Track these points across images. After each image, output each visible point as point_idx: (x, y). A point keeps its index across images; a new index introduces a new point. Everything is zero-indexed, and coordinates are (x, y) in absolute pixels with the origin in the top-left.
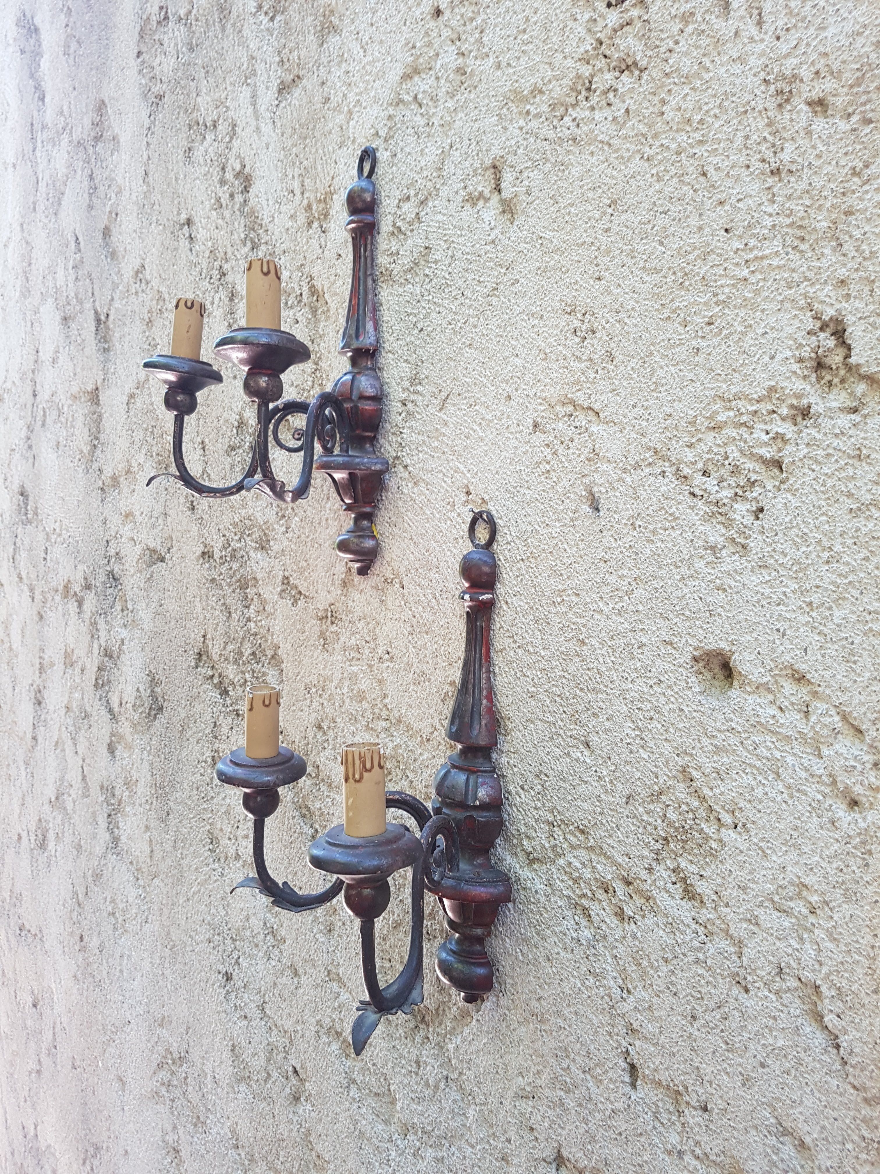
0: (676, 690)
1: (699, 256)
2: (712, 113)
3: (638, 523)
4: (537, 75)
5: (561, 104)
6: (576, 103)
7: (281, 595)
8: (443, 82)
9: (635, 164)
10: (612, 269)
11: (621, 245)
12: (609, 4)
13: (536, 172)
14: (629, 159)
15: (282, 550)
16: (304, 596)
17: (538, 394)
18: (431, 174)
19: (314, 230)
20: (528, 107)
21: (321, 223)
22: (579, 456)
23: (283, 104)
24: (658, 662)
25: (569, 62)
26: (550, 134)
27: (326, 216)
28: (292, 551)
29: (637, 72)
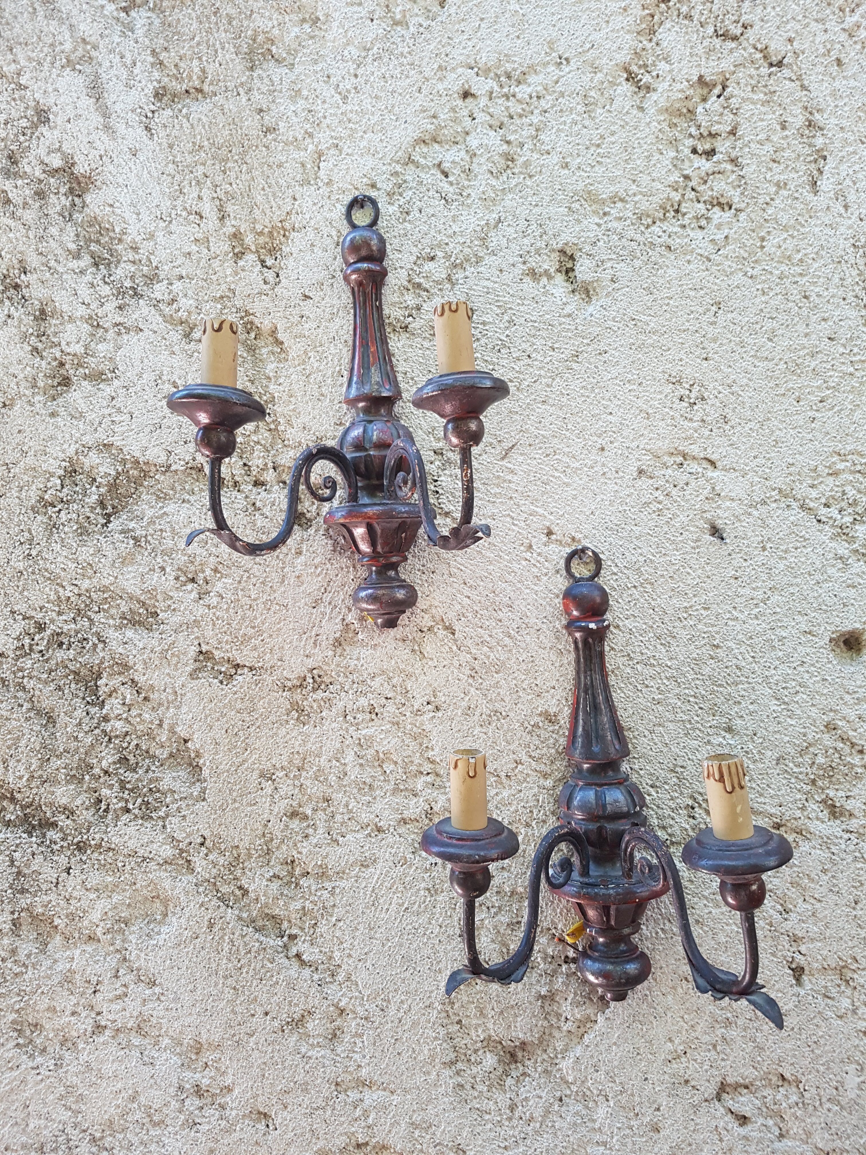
0: (819, 666)
1: (808, 354)
2: (811, 256)
3: (768, 545)
4: (618, 185)
5: (648, 216)
6: (664, 219)
7: (193, 675)
8: (483, 160)
9: (738, 278)
10: (721, 353)
11: (729, 336)
12: (694, 151)
13: (622, 264)
14: (732, 273)
15: (195, 621)
16: (251, 669)
17: (642, 447)
18: (471, 242)
19: (250, 263)
20: (607, 209)
21: (262, 257)
22: (697, 496)
23: (168, 112)
24: (800, 648)
25: (657, 185)
26: (638, 237)
27: (272, 251)
28: (218, 619)
29: (733, 211)
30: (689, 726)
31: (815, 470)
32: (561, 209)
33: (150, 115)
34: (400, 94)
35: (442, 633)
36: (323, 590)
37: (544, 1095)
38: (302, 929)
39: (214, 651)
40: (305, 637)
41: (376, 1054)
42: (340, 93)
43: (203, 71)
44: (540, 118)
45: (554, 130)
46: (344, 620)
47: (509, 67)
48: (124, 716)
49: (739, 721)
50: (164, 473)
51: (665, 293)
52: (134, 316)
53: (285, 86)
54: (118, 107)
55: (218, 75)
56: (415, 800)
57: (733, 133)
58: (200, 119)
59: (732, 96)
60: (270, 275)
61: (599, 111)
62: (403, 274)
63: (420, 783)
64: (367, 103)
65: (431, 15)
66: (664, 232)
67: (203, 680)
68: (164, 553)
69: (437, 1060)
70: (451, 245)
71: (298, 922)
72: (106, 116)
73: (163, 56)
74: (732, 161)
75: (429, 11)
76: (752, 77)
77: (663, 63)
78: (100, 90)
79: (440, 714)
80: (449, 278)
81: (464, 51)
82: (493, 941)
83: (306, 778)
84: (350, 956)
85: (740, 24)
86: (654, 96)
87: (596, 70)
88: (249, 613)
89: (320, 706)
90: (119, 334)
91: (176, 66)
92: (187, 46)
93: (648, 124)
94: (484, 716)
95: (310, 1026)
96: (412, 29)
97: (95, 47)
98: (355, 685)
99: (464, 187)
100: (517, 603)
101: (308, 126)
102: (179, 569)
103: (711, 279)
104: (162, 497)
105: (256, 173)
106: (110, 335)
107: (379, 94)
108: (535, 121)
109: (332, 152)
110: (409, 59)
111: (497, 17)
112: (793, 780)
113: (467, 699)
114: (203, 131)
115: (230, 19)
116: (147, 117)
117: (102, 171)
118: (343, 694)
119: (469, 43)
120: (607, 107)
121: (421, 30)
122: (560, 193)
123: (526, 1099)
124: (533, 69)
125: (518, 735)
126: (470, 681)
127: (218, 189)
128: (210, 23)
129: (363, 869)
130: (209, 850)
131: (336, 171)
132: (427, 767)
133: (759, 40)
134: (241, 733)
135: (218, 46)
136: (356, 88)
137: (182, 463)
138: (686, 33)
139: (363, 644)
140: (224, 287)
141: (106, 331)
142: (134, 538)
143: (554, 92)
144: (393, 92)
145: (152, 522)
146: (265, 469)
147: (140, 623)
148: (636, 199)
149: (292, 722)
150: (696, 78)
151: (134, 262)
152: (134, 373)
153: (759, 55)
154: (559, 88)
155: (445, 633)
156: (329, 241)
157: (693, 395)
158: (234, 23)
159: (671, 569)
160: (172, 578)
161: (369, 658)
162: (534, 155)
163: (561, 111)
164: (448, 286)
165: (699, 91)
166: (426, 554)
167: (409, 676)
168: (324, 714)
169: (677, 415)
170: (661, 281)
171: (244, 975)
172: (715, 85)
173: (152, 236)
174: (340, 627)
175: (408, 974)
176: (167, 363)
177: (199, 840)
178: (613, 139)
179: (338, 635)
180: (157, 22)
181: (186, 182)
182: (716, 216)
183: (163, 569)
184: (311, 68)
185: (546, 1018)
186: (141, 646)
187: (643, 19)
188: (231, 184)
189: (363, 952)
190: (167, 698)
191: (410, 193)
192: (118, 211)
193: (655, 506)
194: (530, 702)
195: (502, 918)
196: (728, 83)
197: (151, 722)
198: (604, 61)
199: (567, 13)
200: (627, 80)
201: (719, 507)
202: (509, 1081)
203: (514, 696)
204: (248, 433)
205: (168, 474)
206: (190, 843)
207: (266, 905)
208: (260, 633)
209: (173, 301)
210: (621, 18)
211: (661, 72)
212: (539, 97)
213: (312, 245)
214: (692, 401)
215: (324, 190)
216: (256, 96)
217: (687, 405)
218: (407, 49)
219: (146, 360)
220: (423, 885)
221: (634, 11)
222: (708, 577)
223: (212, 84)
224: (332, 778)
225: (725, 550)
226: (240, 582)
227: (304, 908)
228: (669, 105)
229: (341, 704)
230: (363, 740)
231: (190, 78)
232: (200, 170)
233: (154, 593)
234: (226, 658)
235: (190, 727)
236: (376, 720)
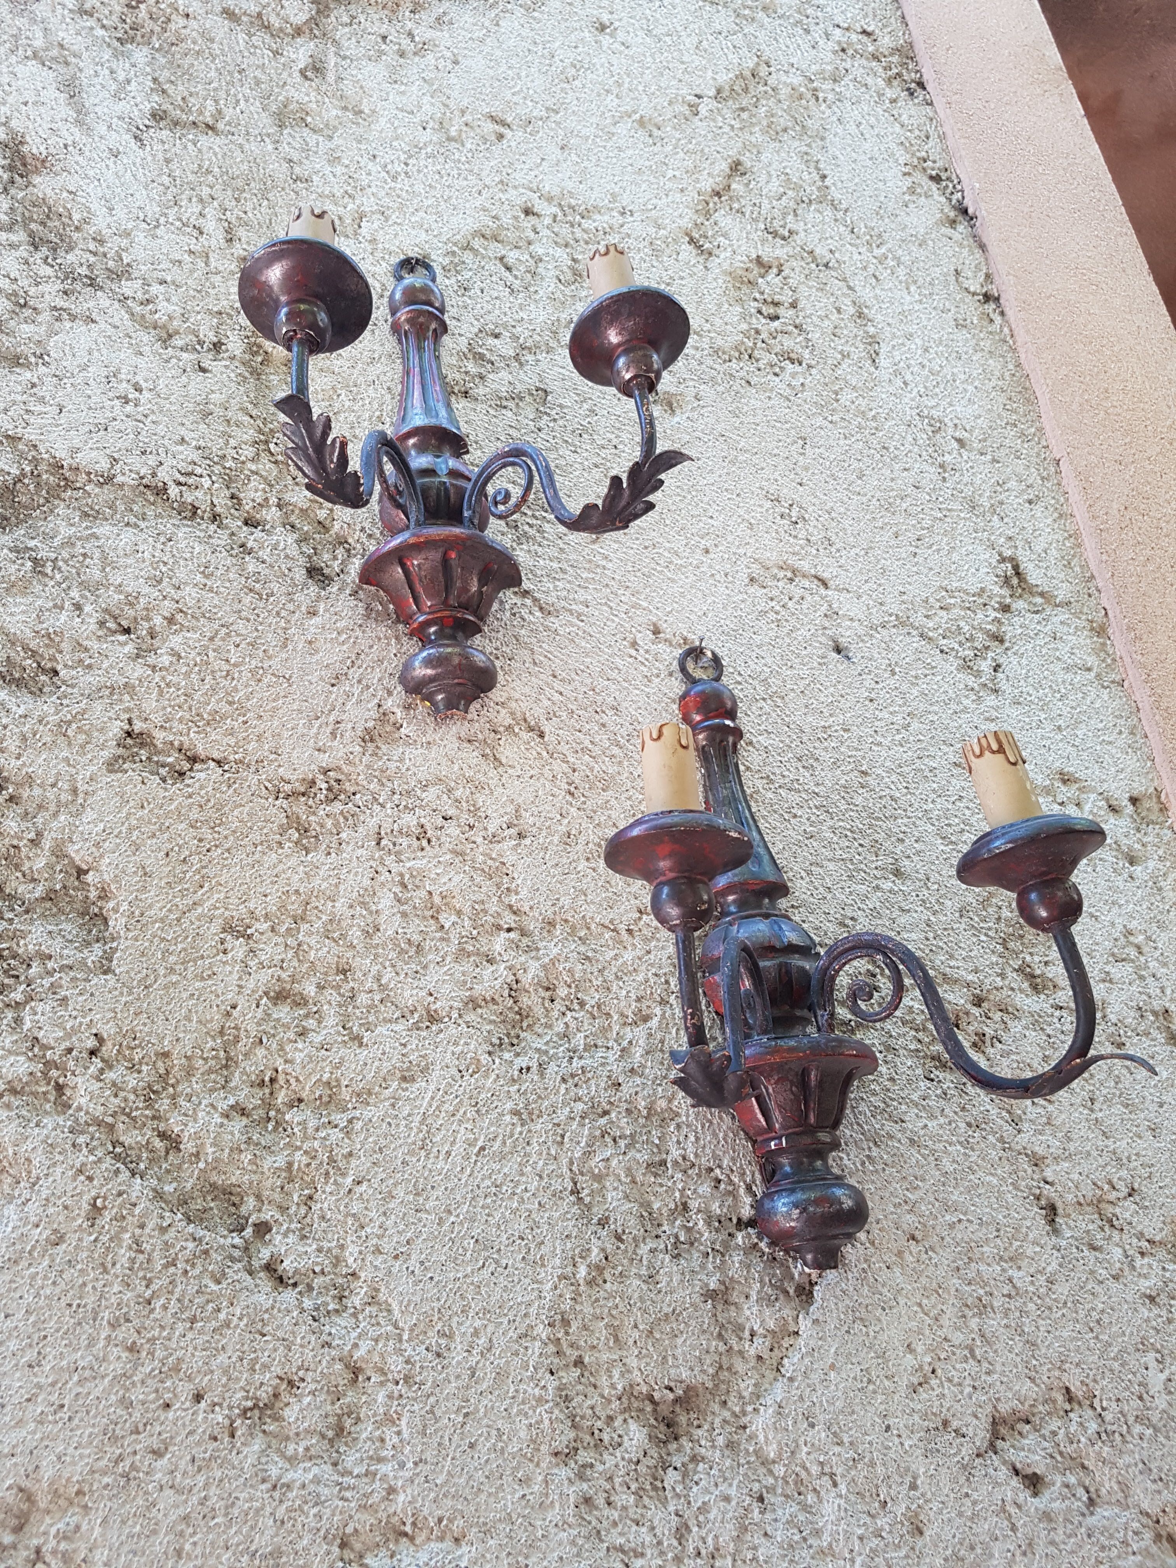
2: (882, 416)
3: (897, 670)
6: (739, 359)
7: (112, 765)
8: (549, 267)
9: (819, 421)
12: (760, 312)
13: (704, 387)
14: (812, 415)
15: (126, 685)
16: (219, 763)
17: (749, 555)
18: (542, 332)
23: (168, 132)
24: (954, 781)
25: (730, 329)
26: (716, 369)
28: (168, 685)
29: (804, 366)
31: (926, 601)
33: (143, 128)
34: (458, 190)
35: (525, 734)
36: (349, 663)
37: (733, 1492)
38: (283, 1209)
39: (155, 733)
40: (317, 724)
41: (427, 1455)
42: (387, 172)
43: (219, 112)
46: (380, 706)
47: (572, 201)
49: (907, 862)
50: (101, 485)
51: (751, 419)
52: (86, 306)
53: (322, 150)
54: (99, 110)
55: (238, 120)
56: (492, 968)
57: (794, 305)
58: (210, 148)
59: (789, 278)
61: (666, 257)
63: (499, 942)
66: (741, 369)
67: (130, 774)
68: (83, 586)
69: (544, 1448)
70: (519, 329)
71: (277, 1196)
72: (81, 113)
73: (168, 86)
74: (796, 326)
75: (486, 138)
76: (803, 268)
77: (722, 238)
78: (77, 90)
79: (527, 841)
80: (517, 358)
81: (526, 177)
82: (627, 1197)
83: (310, 934)
84: (378, 1251)
85: (787, 229)
86: (718, 261)
87: (659, 226)
88: (224, 682)
89: (336, 825)
90: (58, 319)
91: (183, 99)
92: (200, 87)
93: (715, 280)
95: (290, 1414)
98: (396, 797)
99: (529, 284)
100: (625, 704)
101: (349, 188)
102: (106, 611)
103: (794, 416)
104: (90, 515)
106: (44, 318)
109: (377, 216)
110: (467, 166)
111: (558, 161)
112: (983, 938)
113: (565, 821)
114: (214, 159)
116: (137, 128)
117: (65, 159)
118: (376, 807)
119: (531, 173)
120: (673, 257)
123: (704, 1509)
124: (597, 210)
126: (569, 798)
127: (228, 213)
128: (232, 77)
129: (404, 1085)
130: (108, 1065)
131: (381, 233)
132: (509, 919)
133: (805, 244)
134: (195, 859)
135: (240, 97)
136: (406, 173)
137: (134, 476)
138: (741, 223)
139: (408, 741)
141: (38, 312)
142: (35, 561)
143: (620, 232)
144: (450, 186)
145: (69, 544)
146: (265, 504)
147: (21, 681)
148: (711, 335)
149: (288, 845)
150: (754, 257)
151: (95, 253)
152: (75, 363)
153: (807, 255)
154: (624, 230)
155: (529, 734)
157: (794, 514)
159: (802, 684)
160: (92, 621)
161: (419, 760)
164: (516, 364)
165: (757, 266)
166: (500, 635)
167: (480, 787)
168: (343, 836)
169: (781, 531)
170: (746, 408)
171: (157, 1314)
172: (771, 266)
173: (127, 234)
174: (373, 715)
175: (486, 1273)
176: (128, 362)
177: (91, 1043)
179: (371, 724)
180: (162, 60)
181: (184, 197)
182: (789, 368)
183: (78, 607)
184: (354, 145)
185: (720, 1335)
187: (699, 202)
189: (403, 1239)
190: (57, 798)
191: (470, 273)
192: (81, 200)
193: (772, 616)
195: (638, 1156)
196: (784, 267)
197: (19, 837)
198: (667, 222)
199: (627, 178)
200: (689, 242)
201: (839, 625)
202: (671, 1477)
204: (243, 458)
205: (107, 487)
206: (70, 1051)
207: (215, 1166)
208: (242, 711)
209: (149, 301)
210: (679, 195)
211: (721, 245)
214: (793, 519)
215: (367, 245)
216: (285, 148)
217: (789, 522)
219: (96, 353)
220: (509, 1105)
221: (691, 194)
222: (842, 696)
223: (228, 125)
224: (355, 935)
225: (854, 669)
226: (211, 639)
227: (290, 1164)
228: (731, 270)
229: (372, 823)
230: (407, 876)
231: (201, 113)
232: (205, 191)
233: (57, 639)
234: (176, 743)
235: (97, 845)
236: (428, 848)
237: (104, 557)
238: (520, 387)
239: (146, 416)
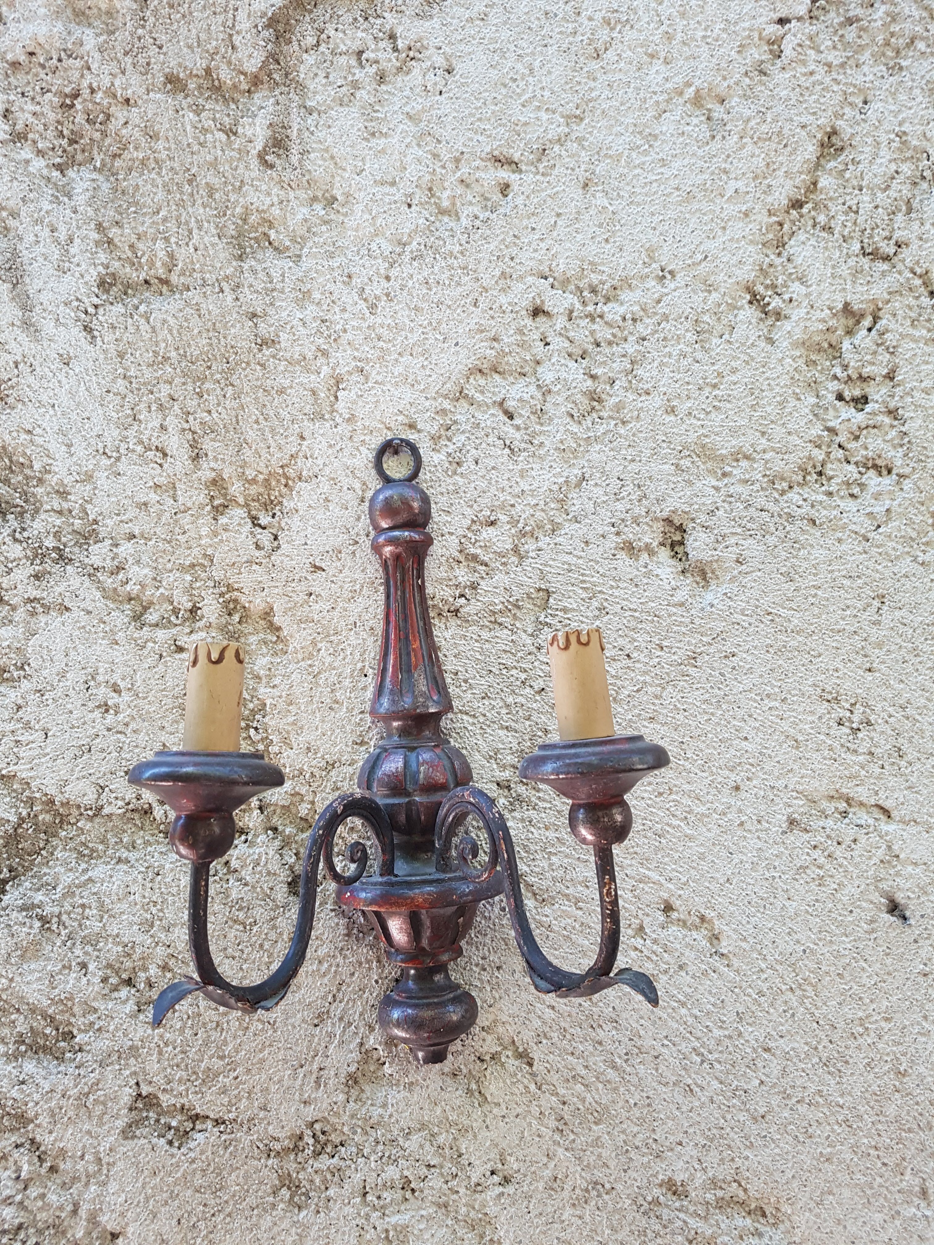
4: (743, 438)
5: (783, 479)
6: (803, 484)
7: (127, 1133)
8: (560, 400)
9: (906, 565)
10: (889, 663)
11: (899, 640)
12: (840, 397)
13: (750, 541)
14: (897, 558)
15: (131, 1048)
16: (217, 1122)
17: (791, 787)
18: (546, 504)
19: (236, 521)
20: (728, 469)
21: (254, 513)
22: (870, 858)
23: (119, 308)
25: (794, 439)
26: (771, 506)
27: (269, 505)
28: (166, 1044)
29: (894, 477)
30: (869, 1192)
32: (666, 467)
33: (91, 310)
34: (449, 307)
35: (512, 1063)
36: (330, 999)
39: (160, 1095)
40: (301, 1072)
42: (365, 300)
43: (171, 256)
44: (636, 347)
45: (656, 364)
46: (362, 1044)
47: (595, 278)
48: (19, 1198)
50: (91, 819)
51: (811, 581)
52: (58, 590)
53: (289, 284)
54: (44, 297)
55: (192, 263)
57: (890, 377)
58: (165, 321)
59: (887, 331)
60: (265, 538)
61: (715, 341)
62: (453, 541)
64: (404, 317)
65: (489, 204)
66: (805, 500)
67: (143, 1141)
68: (85, 941)
70: (519, 508)
72: (26, 308)
73: (114, 232)
74: (890, 412)
75: (486, 199)
76: (910, 308)
77: (797, 283)
78: (19, 273)
79: (510, 1189)
80: (516, 550)
81: (535, 255)
85: (893, 242)
86: (787, 326)
87: (710, 288)
88: (214, 1035)
89: (324, 1181)
90: (33, 614)
91: (132, 246)
92: (148, 221)
93: (781, 360)
94: (578, 1191)
96: (464, 221)
97: (14, 215)
98: (380, 1147)
99: (534, 434)
101: (322, 341)
102: (109, 966)
103: (871, 564)
104: (87, 855)
105: (245, 400)
106: (20, 614)
107: (420, 304)
108: (631, 351)
109: (355, 377)
110: (461, 260)
111: (578, 213)
113: (551, 1165)
114: (169, 337)
115: (211, 191)
116: (86, 313)
117: (17, 384)
118: (361, 1161)
119: (542, 245)
120: (726, 337)
121: (477, 223)
122: (664, 445)
124: (627, 283)
125: (630, 1218)
126: (557, 1137)
127: (191, 418)
128: (182, 193)
131: (360, 403)
133: (918, 263)
134: (201, 1225)
135: (193, 224)
136: (387, 295)
137: (120, 803)
138: (826, 248)
139: (392, 1082)
140: (196, 551)
141: (14, 608)
142: (41, 918)
143: (655, 314)
144: (439, 303)
145: (69, 893)
147: (46, 1049)
148: (767, 456)
149: (282, 1206)
150: (840, 306)
151: (60, 513)
152: (54, 671)
153: (918, 282)
154: (662, 309)
155: (517, 1063)
156: (350, 495)
157: (856, 718)
158: (217, 196)
159: (840, 963)
160: (97, 980)
161: (402, 1105)
162: (628, 394)
163: (665, 339)
164: (515, 559)
165: (843, 321)
167: (464, 1131)
168: (331, 1192)
169: (837, 745)
170: (805, 565)
172: (862, 315)
173: (89, 478)
174: (355, 1056)
176: (105, 657)
178: (734, 378)
179: (353, 1069)
180: (105, 187)
181: (142, 406)
182: (872, 483)
183: (84, 966)
184: (325, 263)
186: (47, 1089)
187: (769, 227)
188: (209, 412)
190: (86, 1170)
191: (463, 438)
192: (39, 440)
193: (813, 872)
194: (646, 1166)
196: (881, 314)
197: (61, 1208)
198: (722, 277)
199: (671, 214)
200: (750, 302)
201: (898, 874)
203: (623, 1159)
205: (97, 820)
208: (232, 1066)
209: (119, 568)
210: (741, 224)
211: (795, 296)
212: (634, 320)
213: (327, 500)
214: (855, 726)
215: (344, 429)
216: (247, 295)
217: (848, 731)
218: (458, 248)
219: (72, 653)
221: (759, 217)
222: (889, 974)
223: (182, 273)
225: (910, 934)
228: (806, 337)
229: (358, 1177)
230: (391, 1233)
231: (151, 264)
232: (164, 391)
233: (69, 1004)
234: (178, 1105)
235: (122, 1215)
236: (412, 1200)
237: (101, 905)
238: (517, 593)
239: (127, 725)
